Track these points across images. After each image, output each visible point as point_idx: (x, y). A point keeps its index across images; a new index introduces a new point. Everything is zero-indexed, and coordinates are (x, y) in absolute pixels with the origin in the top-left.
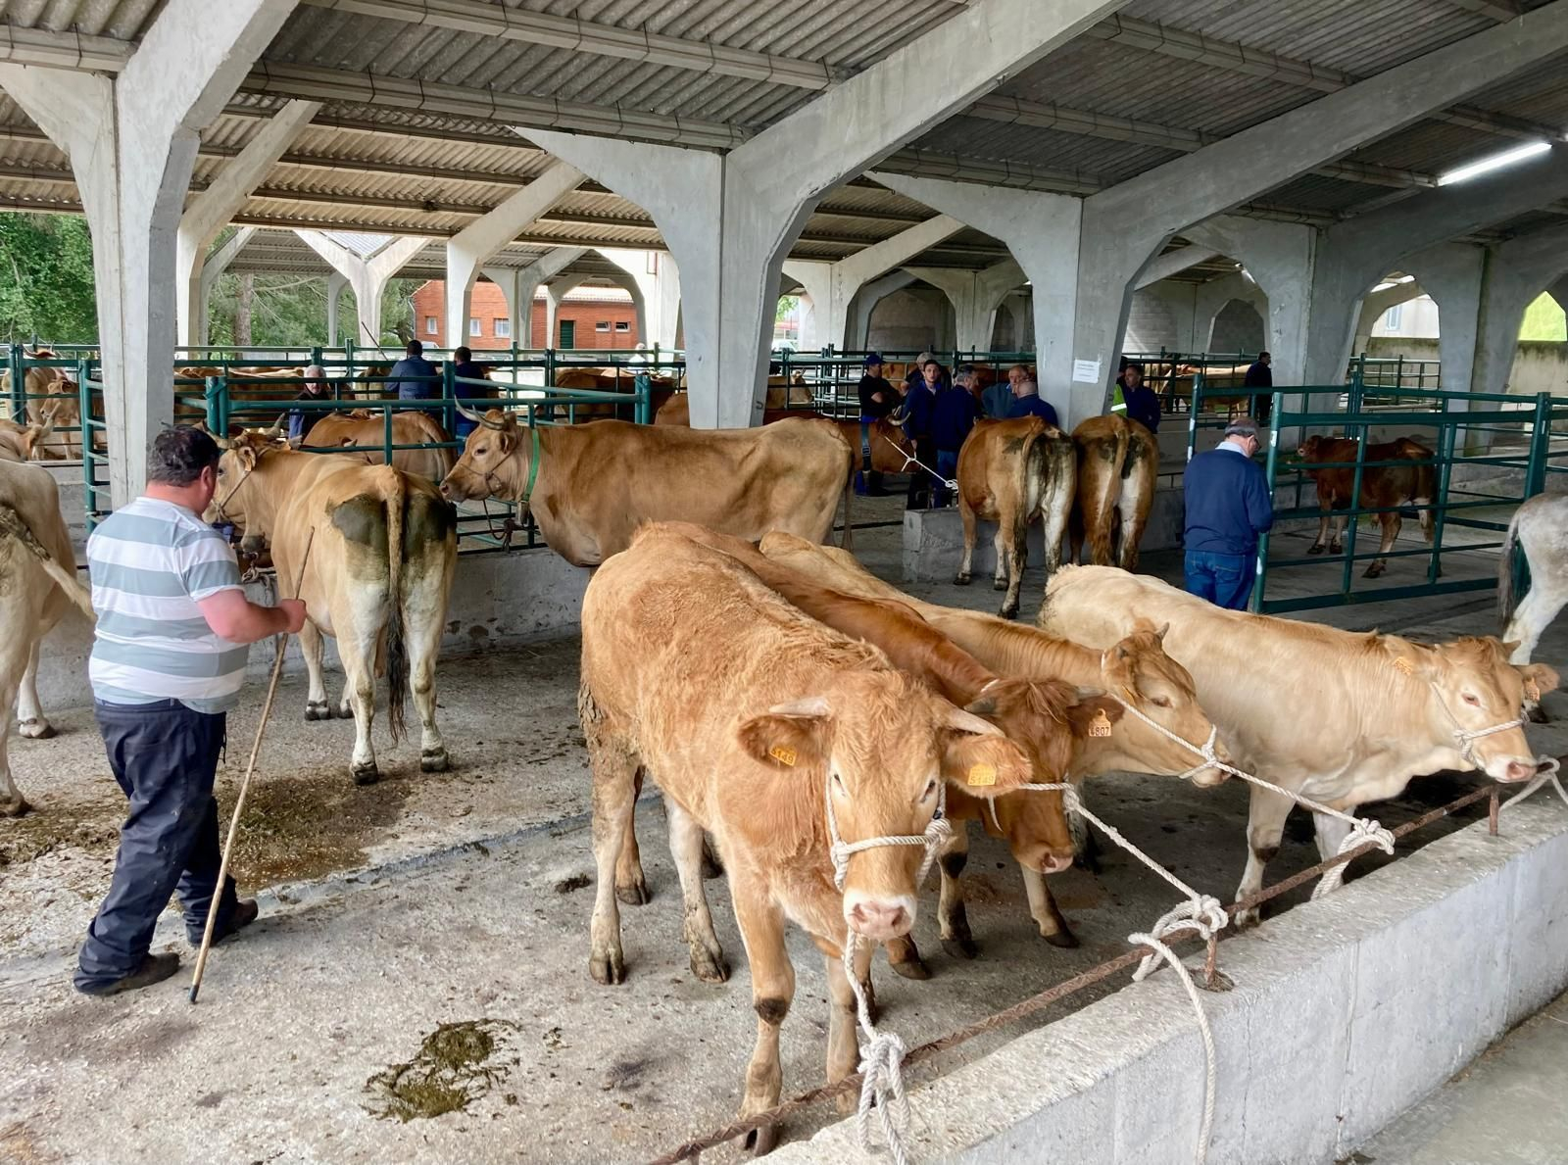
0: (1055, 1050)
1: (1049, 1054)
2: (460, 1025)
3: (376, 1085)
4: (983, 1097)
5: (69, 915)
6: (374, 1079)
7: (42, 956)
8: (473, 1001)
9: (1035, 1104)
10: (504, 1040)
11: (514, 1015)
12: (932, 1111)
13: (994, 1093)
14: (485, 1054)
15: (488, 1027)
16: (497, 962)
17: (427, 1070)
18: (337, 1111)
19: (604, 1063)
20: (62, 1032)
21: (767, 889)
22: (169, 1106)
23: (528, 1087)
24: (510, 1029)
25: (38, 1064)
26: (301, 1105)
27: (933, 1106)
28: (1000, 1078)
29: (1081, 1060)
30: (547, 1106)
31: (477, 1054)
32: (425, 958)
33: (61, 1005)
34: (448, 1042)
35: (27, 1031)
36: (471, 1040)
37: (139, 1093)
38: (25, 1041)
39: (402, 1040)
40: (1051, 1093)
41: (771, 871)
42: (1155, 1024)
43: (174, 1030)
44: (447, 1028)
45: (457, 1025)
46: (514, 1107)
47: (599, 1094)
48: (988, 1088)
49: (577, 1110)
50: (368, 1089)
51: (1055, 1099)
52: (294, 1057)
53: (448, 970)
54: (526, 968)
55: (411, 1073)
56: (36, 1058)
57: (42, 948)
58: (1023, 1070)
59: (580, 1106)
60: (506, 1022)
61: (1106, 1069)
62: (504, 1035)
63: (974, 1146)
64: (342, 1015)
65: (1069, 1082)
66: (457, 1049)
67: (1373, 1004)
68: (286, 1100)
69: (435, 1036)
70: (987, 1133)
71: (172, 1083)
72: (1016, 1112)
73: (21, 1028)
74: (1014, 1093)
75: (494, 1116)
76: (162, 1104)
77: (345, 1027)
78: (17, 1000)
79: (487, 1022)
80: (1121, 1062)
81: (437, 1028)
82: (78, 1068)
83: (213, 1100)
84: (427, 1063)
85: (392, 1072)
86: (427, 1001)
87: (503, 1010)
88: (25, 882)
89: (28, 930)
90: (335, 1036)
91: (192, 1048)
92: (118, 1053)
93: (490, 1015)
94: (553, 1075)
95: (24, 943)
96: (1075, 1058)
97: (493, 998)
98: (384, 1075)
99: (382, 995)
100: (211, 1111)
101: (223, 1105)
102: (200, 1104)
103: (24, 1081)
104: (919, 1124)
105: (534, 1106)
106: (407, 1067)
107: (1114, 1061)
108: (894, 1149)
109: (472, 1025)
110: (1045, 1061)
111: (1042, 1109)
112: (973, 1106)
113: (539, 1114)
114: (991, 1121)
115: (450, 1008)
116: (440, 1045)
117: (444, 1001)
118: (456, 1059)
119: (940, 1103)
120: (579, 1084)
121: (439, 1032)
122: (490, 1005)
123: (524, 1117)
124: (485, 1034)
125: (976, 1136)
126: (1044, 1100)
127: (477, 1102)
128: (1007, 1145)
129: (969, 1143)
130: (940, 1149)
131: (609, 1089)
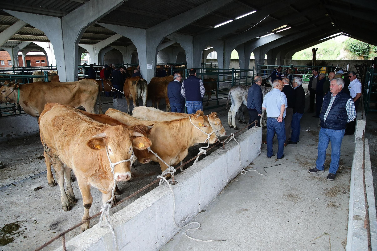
0: (143, 201)
1: (142, 202)
2: (11, 224)
8: (14, 218)
9: (139, 212)
10: (23, 225)
11: (25, 219)
12: (118, 217)
13: (131, 211)
14: (18, 229)
15: (18, 223)
16: (20, 209)
19: (48, 225)
21: (87, 181)
23: (29, 234)
24: (24, 222)
27: (118, 216)
28: (132, 208)
30: (34, 237)
31: (16, 229)
34: (7, 228)
36: (14, 227)
40: (142, 209)
41: (88, 178)
42: (163, 193)
44: (7, 225)
45: (10, 224)
46: (26, 239)
47: (47, 231)
48: (130, 211)
49: (42, 236)
51: (143, 210)
53: (7, 213)
54: (27, 208)
58: (137, 206)
59: (43, 235)
62: (23, 224)
63: (127, 222)
65: (146, 206)
66: (10, 229)
67: (204, 182)
69: (4, 228)
70: (129, 219)
72: (135, 214)
74: (135, 210)
75: (21, 242)
79: (18, 222)
80: (156, 200)
81: (4, 226)
84: (2, 234)
87: (22, 218)
93: (18, 220)
94: (35, 230)
96: (147, 202)
97: (19, 216)
104: (115, 220)
105: (31, 237)
107: (154, 201)
108: (109, 226)
109: (14, 224)
110: (141, 203)
111: (140, 212)
112: (126, 214)
113: (33, 239)
114: (130, 217)
115: (7, 221)
116: (5, 229)
117: (6, 219)
118: (10, 231)
119: (120, 215)
120: (42, 230)
121: (5, 227)
122: (18, 218)
123: (29, 240)
124: (17, 225)
125: (127, 220)
126: (141, 211)
127: (16, 240)
128: (134, 220)
129: (126, 222)
130: (120, 224)
131: (50, 230)
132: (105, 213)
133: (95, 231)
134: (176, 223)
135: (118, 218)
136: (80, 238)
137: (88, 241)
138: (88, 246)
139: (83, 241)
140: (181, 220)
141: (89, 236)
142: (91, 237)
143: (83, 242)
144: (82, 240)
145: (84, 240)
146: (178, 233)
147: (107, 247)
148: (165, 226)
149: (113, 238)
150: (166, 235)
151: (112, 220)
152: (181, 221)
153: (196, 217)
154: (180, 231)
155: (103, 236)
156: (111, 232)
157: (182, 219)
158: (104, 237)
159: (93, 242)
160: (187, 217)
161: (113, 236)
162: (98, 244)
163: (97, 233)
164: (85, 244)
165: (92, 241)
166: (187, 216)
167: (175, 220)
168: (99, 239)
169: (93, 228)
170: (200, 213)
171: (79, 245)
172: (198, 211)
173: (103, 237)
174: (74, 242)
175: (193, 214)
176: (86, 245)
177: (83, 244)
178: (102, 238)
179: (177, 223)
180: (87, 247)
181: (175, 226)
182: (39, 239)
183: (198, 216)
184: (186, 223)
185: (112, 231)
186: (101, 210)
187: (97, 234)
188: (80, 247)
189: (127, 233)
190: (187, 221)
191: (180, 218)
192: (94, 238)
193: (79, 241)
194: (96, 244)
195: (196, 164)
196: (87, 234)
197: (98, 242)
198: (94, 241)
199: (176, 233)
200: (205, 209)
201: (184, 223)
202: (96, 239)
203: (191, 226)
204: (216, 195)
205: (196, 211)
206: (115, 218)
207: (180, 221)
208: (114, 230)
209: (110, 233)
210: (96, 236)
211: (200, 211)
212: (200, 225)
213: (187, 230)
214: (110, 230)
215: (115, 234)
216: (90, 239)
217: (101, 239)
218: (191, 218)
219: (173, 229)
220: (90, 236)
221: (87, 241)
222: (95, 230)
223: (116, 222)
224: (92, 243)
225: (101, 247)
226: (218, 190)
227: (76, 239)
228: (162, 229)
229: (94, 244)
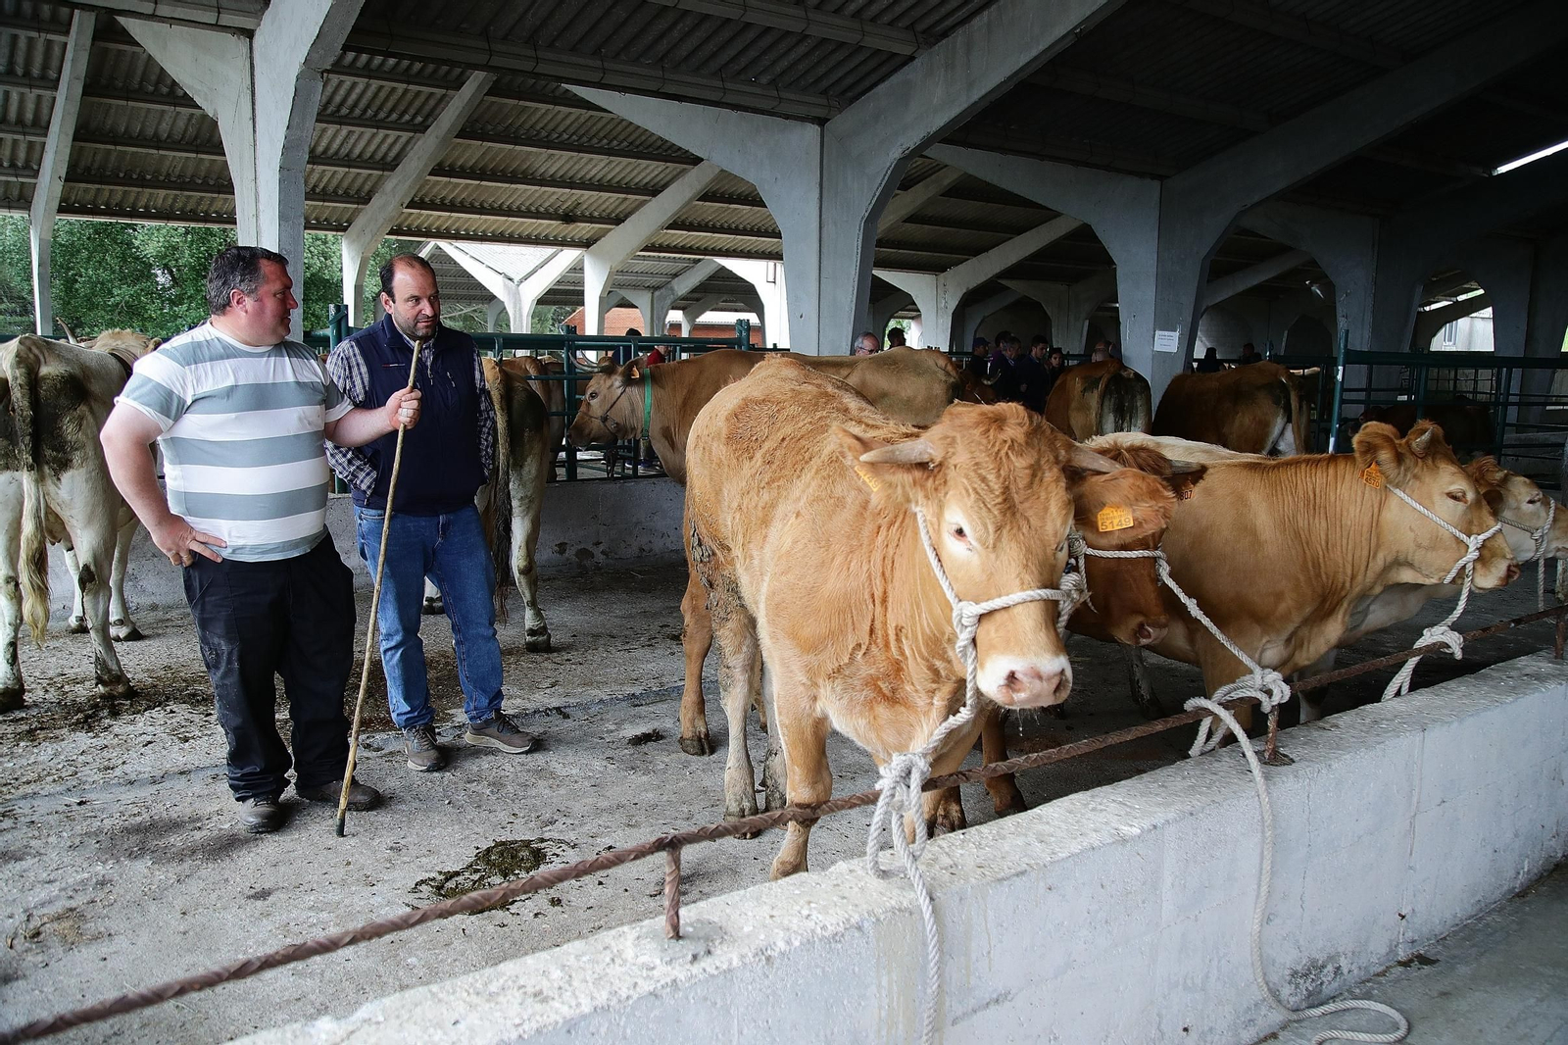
0: (1100, 807)
1: (1093, 810)
2: (516, 842)
3: (424, 887)
4: (1020, 841)
5: (164, 752)
6: (422, 882)
7: (131, 783)
8: (532, 825)
9: (1075, 848)
10: (558, 856)
11: (571, 836)
12: (960, 851)
13: (1032, 838)
14: (536, 866)
15: (543, 845)
16: (562, 796)
17: (476, 877)
18: (381, 906)
19: (654, 874)
20: (134, 839)
21: (815, 699)
22: (219, 898)
23: (575, 892)
24: (564, 847)
25: (104, 863)
26: (347, 902)
27: (962, 848)
28: (1040, 827)
29: (1127, 814)
30: (591, 907)
31: (528, 865)
32: (492, 792)
33: (139, 819)
34: (501, 854)
35: (102, 837)
36: (524, 853)
37: (194, 887)
38: (97, 845)
39: (457, 854)
40: (1094, 839)
41: (820, 681)
42: (1208, 788)
43: (239, 840)
44: (503, 843)
45: (512, 842)
46: (557, 908)
47: (646, 899)
49: (622, 911)
50: (415, 890)
51: (1097, 844)
52: (349, 863)
53: (513, 801)
54: (590, 801)
55: (460, 879)
56: (103, 859)
57: (133, 777)
58: (1065, 822)
59: (625, 908)
60: (561, 841)
61: (1154, 822)
62: (558, 851)
63: (1003, 879)
64: (402, 833)
65: (1115, 832)
66: (509, 860)
67: (1439, 801)
68: (334, 896)
69: (489, 850)
70: (1020, 869)
71: (227, 880)
72: (1054, 853)
73: (97, 835)
74: (1053, 839)
75: (536, 915)
76: (214, 896)
77: (402, 842)
78: (99, 814)
79: (542, 840)
80: (1171, 816)
81: (493, 844)
82: (141, 866)
83: (263, 895)
84: (478, 871)
85: (442, 877)
86: (488, 823)
87: (561, 831)
88: (132, 728)
89: (124, 763)
90: (391, 848)
91: (252, 855)
92: (180, 856)
93: (547, 836)
94: (600, 883)
95: (118, 772)
96: (1123, 813)
97: (552, 822)
98: (434, 879)
99: (445, 819)
100: (259, 903)
101: (271, 899)
102: (249, 897)
103: (86, 875)
104: (946, 861)
105: (577, 908)
106: (457, 874)
107: (1161, 816)
108: (911, 873)
109: (527, 844)
110: (1090, 815)
111: (1082, 852)
112: (1007, 849)
113: (582, 914)
114: (1026, 860)
115: (508, 829)
116: (493, 857)
117: (504, 824)
118: (506, 868)
119: (971, 845)
120: (626, 890)
121: (493, 847)
122: (548, 828)
123: (566, 916)
124: (539, 850)
125: (1007, 871)
126: (1085, 844)
127: (520, 903)
128: (1042, 884)
129: (999, 876)
130: (967, 880)
131: (656, 895)
132: (897, 798)
133: (838, 885)
134: (1265, 974)
135: (962, 855)
136: (758, 899)
137: (795, 921)
138: (789, 943)
139: (772, 917)
140: (1296, 972)
141: (802, 902)
142: (813, 905)
143: (768, 921)
144: (766, 911)
145: (774, 913)
146: (1274, 1036)
147: (884, 982)
148: (1207, 977)
149: (925, 945)
150: (1206, 1028)
151: (930, 856)
152: (1294, 974)
153: (1380, 983)
154: (1283, 1028)
155: (869, 915)
156: (919, 906)
157: (1299, 968)
158: (878, 920)
159: (819, 931)
160: (1330, 968)
161: (924, 928)
162: (839, 946)
163: (846, 895)
164: (776, 931)
165: (811, 924)
166: (1331, 958)
167: (1265, 963)
168: (848, 920)
169: (831, 873)
170: (1406, 964)
171: (747, 929)
172: (1391, 951)
173: (874, 920)
174: (728, 911)
175: (1363, 962)
176: (781, 934)
177: (765, 926)
178: (866, 924)
179: (1274, 978)
180: (781, 945)
181: (1258, 993)
182: (606, 919)
183: (1391, 977)
184: (1323, 996)
185: (921, 900)
186: (877, 787)
187: (844, 898)
188: (748, 936)
189: (1001, 942)
190: (1327, 990)
191: (1288, 957)
192: (824, 910)
193: (750, 914)
194: (833, 945)
195: (1397, 701)
196: (797, 892)
197: (843, 935)
198: (824, 928)
199: (1262, 1035)
200: (1433, 951)
201: (1310, 994)
202: (833, 921)
203: (1349, 1018)
204: (1497, 894)
205: (1377, 950)
206: (947, 853)
207: (1287, 972)
208: (932, 899)
209: (912, 912)
210: (836, 905)
211: (1402, 954)
212: (1403, 1024)
213: (1328, 1034)
214: (912, 895)
215: (935, 922)
216: (805, 912)
217: (859, 928)
218: (1351, 979)
219: (1249, 1009)
220: (809, 902)
221: (790, 921)
222: (835, 882)
223: (952, 870)
224: (813, 931)
225: (857, 969)
226: (1511, 873)
227: (737, 898)
228: (1189, 982)
229: (820, 940)
